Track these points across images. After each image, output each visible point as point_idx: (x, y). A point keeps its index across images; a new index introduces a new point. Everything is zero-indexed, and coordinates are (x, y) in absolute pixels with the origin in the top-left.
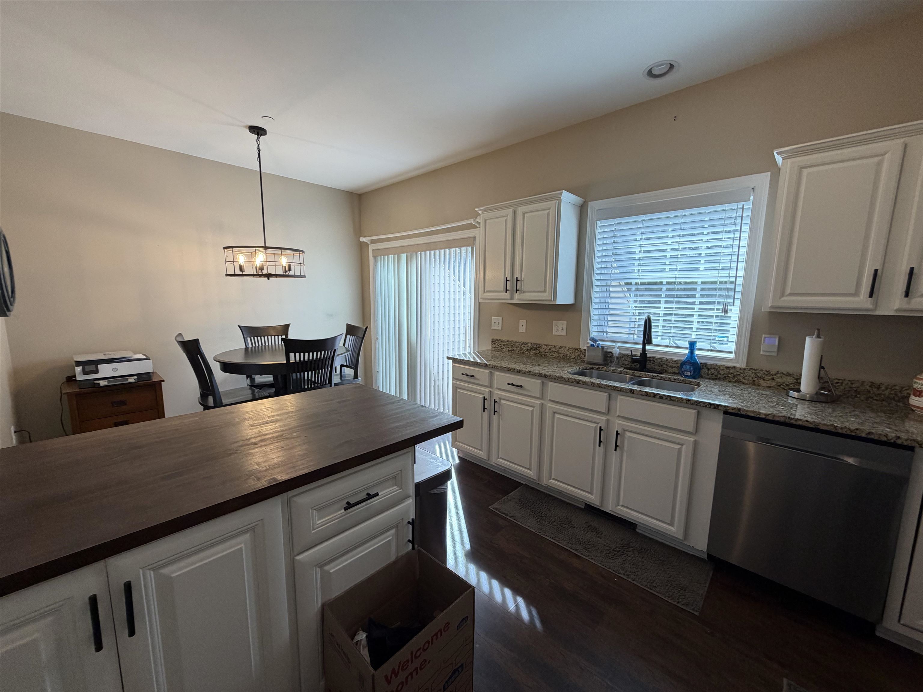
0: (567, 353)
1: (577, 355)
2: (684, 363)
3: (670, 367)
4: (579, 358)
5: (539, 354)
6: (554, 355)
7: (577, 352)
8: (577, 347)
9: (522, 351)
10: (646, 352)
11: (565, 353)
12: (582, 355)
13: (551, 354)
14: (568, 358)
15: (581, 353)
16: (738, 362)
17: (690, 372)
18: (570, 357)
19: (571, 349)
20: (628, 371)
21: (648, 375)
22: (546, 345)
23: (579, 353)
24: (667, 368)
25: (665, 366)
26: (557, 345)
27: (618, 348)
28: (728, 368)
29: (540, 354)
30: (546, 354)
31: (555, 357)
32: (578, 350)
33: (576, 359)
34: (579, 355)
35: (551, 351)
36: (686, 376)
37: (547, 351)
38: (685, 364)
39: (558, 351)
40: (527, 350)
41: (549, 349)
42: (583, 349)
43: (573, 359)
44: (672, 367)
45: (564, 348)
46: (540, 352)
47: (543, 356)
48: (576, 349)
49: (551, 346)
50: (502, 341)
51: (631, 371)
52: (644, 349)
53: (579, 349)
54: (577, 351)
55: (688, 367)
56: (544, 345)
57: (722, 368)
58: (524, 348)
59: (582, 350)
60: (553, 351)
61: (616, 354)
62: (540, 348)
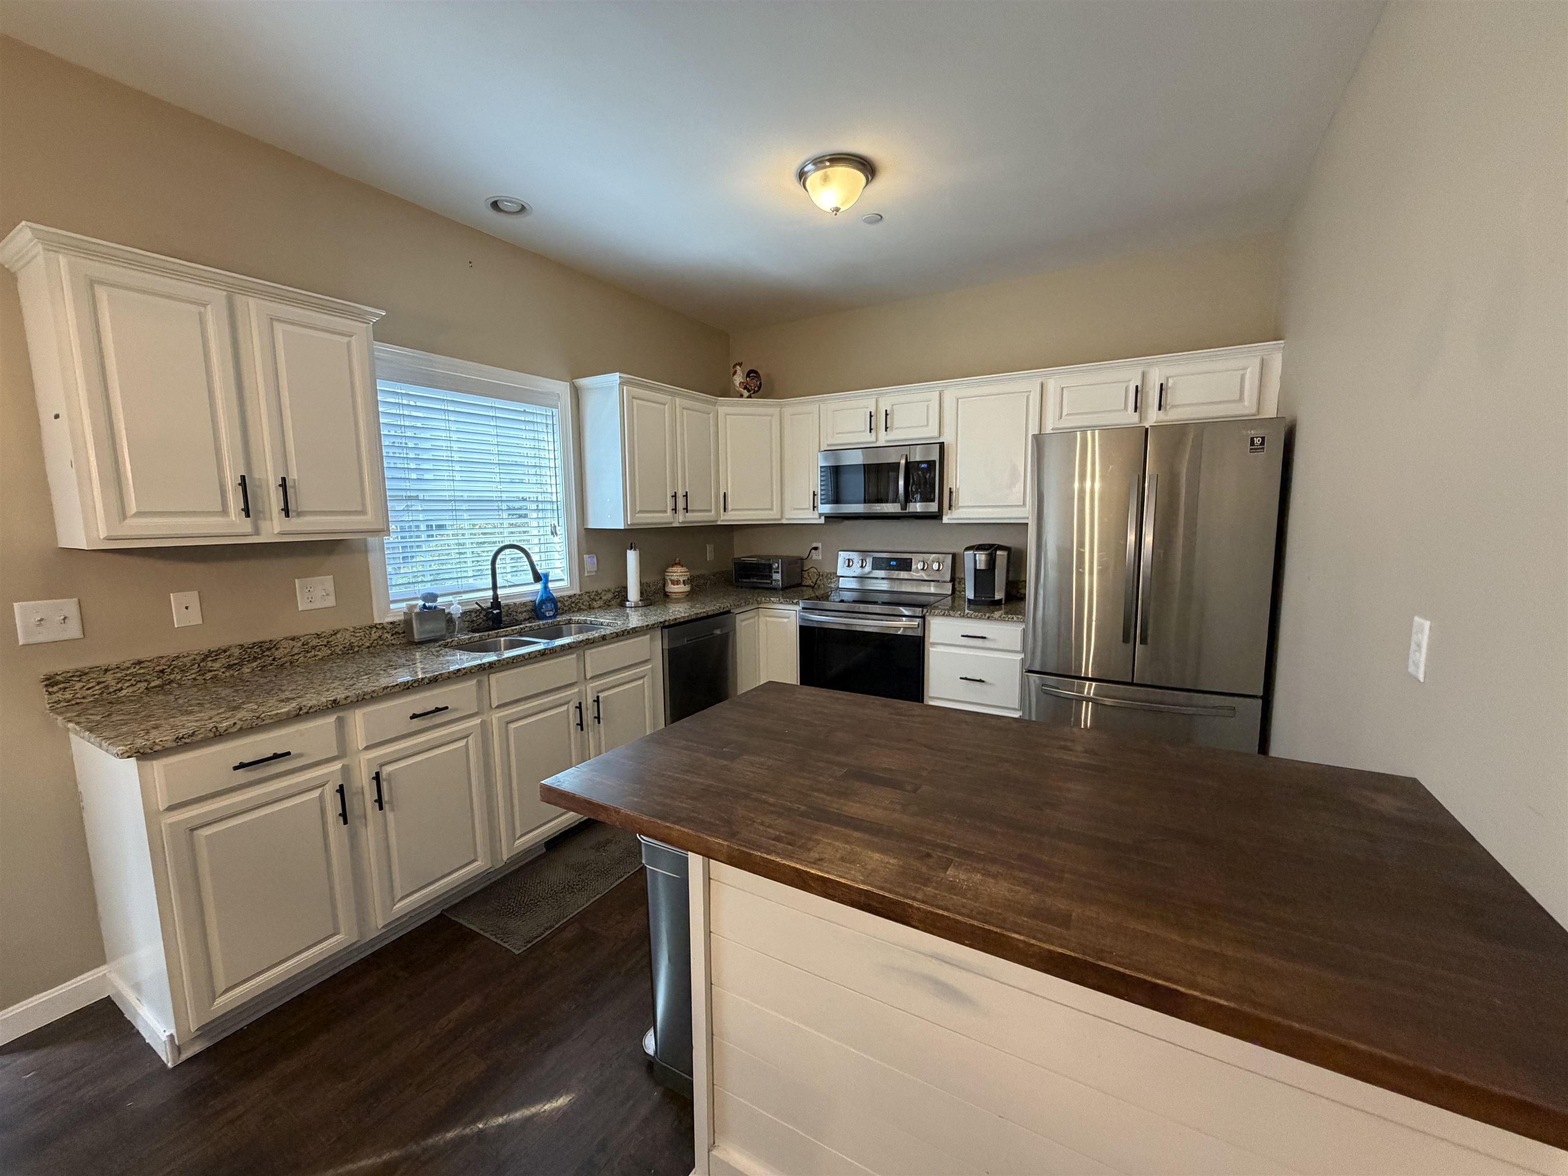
0: (352, 641)
1: (375, 638)
2: (542, 602)
3: (520, 613)
4: (381, 642)
5: (271, 665)
6: (319, 653)
7: (375, 632)
8: (370, 623)
9: (208, 676)
10: (499, 600)
11: (346, 641)
12: (386, 635)
13: (309, 655)
14: (356, 649)
15: (385, 631)
16: (573, 589)
17: (552, 610)
18: (359, 647)
19: (361, 629)
20: (490, 632)
21: (516, 629)
22: (293, 639)
23: (379, 633)
24: (516, 615)
25: (515, 614)
26: (323, 630)
27: (459, 604)
28: (570, 597)
29: (276, 663)
30: (296, 657)
31: (322, 659)
32: (377, 628)
33: (375, 647)
34: (380, 637)
35: (307, 648)
36: (550, 617)
37: (296, 651)
38: (545, 603)
39: (328, 642)
40: (229, 667)
41: (303, 645)
42: (388, 623)
43: (368, 647)
44: (521, 613)
45: (341, 632)
46: (274, 660)
47: (284, 667)
48: (371, 627)
49: (308, 637)
50: (106, 671)
51: (493, 632)
52: (496, 597)
53: (377, 626)
54: (374, 630)
55: (549, 605)
56: (286, 639)
57: (566, 599)
58: (217, 665)
59: (385, 625)
60: (314, 648)
61: (456, 614)
62: (273, 650)
